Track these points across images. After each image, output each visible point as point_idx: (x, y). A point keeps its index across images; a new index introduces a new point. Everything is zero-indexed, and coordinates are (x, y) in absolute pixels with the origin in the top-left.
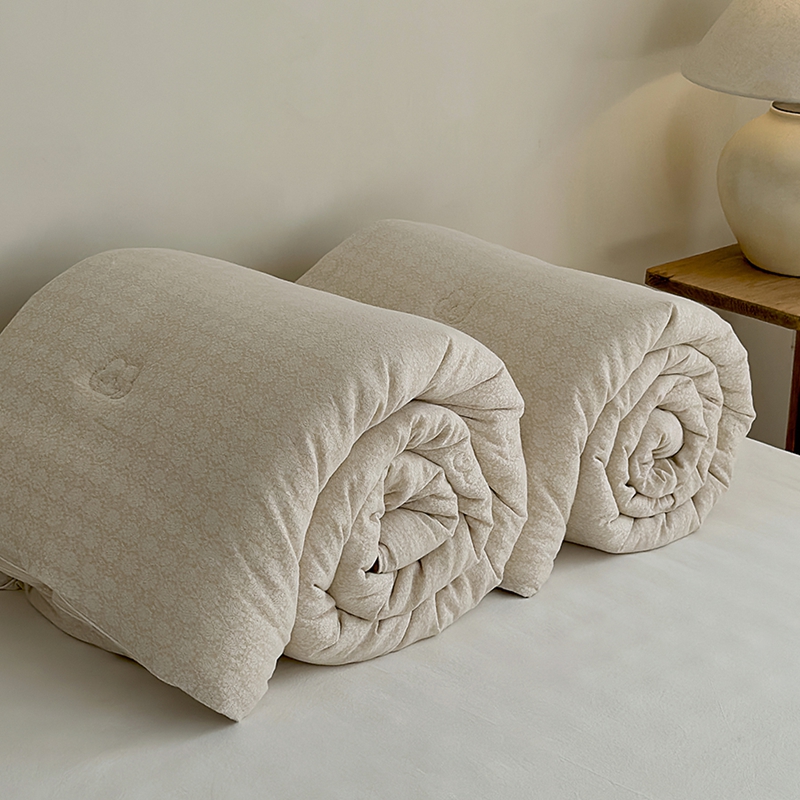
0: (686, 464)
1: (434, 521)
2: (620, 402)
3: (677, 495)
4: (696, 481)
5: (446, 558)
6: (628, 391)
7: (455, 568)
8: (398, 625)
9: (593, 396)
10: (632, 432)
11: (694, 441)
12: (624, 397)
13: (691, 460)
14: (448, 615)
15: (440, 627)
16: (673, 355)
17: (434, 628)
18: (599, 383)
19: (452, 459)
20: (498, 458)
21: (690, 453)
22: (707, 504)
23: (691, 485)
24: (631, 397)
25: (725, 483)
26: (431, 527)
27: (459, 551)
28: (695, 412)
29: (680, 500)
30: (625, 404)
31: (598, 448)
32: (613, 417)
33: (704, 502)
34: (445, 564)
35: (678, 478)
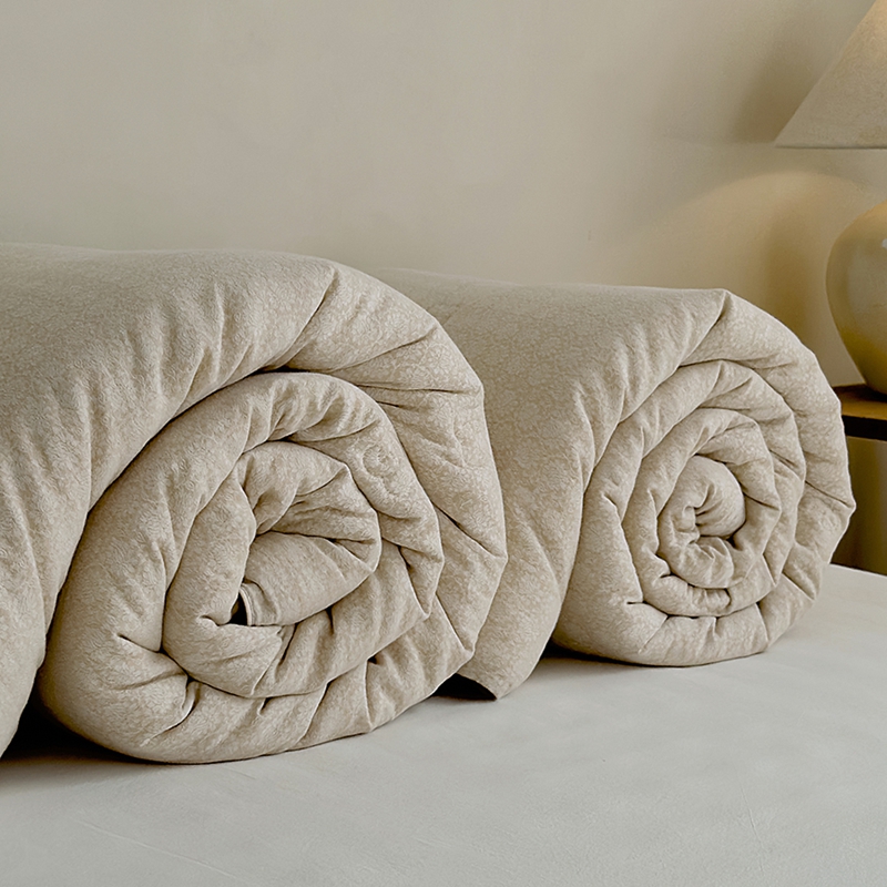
0: (748, 546)
1: (338, 548)
2: (643, 421)
3: (734, 592)
4: (764, 578)
5: (369, 608)
6: (657, 408)
7: (384, 624)
8: (298, 706)
9: (603, 397)
10: (663, 471)
11: (759, 514)
12: (650, 414)
13: (756, 541)
14: (385, 703)
15: (373, 720)
16: (727, 374)
17: (361, 721)
18: (612, 381)
19: (360, 456)
20: (445, 463)
21: (753, 531)
22: (781, 617)
23: (757, 582)
24: (662, 417)
25: (809, 593)
26: (334, 558)
27: (389, 597)
28: (761, 469)
29: (739, 599)
30: (652, 425)
31: (610, 482)
32: (632, 440)
33: (777, 612)
34: (367, 618)
35: (735, 566)
